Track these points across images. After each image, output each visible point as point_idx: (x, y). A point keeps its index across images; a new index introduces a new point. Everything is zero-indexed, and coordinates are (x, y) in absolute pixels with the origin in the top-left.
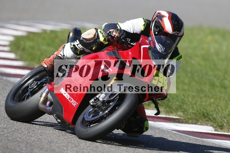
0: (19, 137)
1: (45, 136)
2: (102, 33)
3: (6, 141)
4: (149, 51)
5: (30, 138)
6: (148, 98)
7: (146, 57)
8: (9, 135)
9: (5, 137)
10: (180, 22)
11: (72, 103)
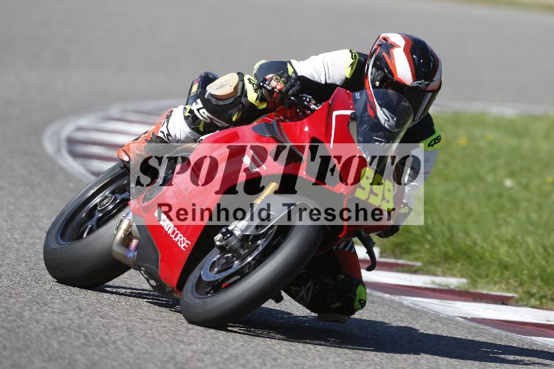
2: (253, 84)
4: (350, 124)
10: (431, 57)
11: (179, 243)
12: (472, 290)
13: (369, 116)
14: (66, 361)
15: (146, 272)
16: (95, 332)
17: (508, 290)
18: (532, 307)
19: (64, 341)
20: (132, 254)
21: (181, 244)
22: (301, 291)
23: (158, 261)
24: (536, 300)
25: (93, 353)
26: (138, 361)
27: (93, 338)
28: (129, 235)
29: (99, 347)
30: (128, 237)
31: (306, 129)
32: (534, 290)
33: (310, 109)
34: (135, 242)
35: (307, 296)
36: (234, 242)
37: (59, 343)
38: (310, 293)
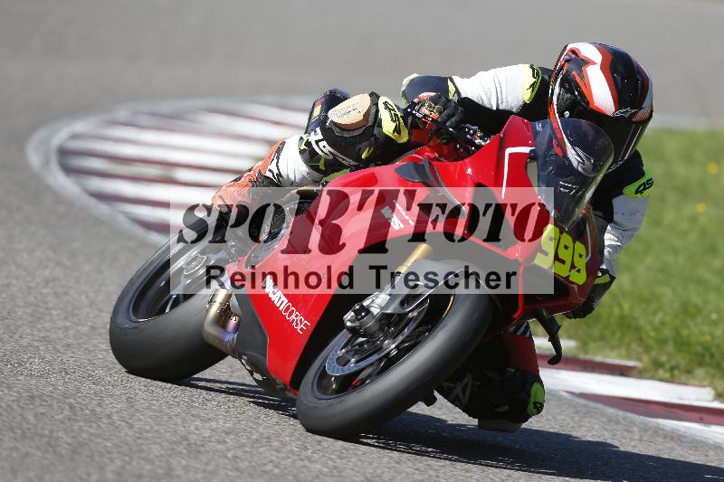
0: (271, 461)
1: (354, 460)
2: (390, 110)
3: (230, 473)
4: (529, 165)
5: (308, 464)
6: (524, 309)
7: (519, 179)
8: (240, 453)
9: (227, 461)
10: (638, 76)
11: (294, 324)
12: (582, 356)
13: (556, 155)
14: (46, 440)
15: (249, 362)
16: (84, 402)
17: (629, 357)
18: (661, 380)
19: (43, 414)
20: (230, 337)
21: (297, 325)
22: (455, 388)
23: (265, 346)
24: (666, 371)
25: (81, 428)
26: (139, 441)
27: (82, 410)
28: (225, 311)
29: (89, 421)
30: (225, 312)
31: (469, 171)
32: (664, 358)
33: (474, 144)
34: (233, 321)
35: (464, 396)
36: (370, 323)
37: (36, 416)
38: (468, 391)
